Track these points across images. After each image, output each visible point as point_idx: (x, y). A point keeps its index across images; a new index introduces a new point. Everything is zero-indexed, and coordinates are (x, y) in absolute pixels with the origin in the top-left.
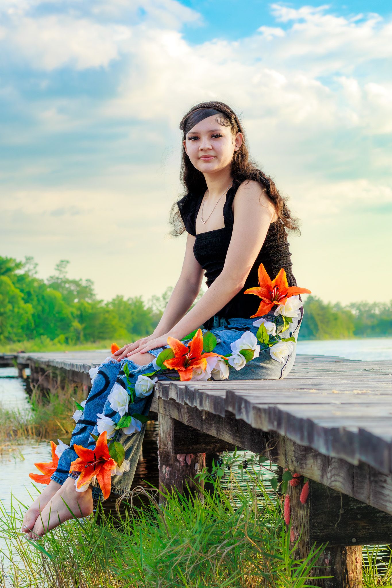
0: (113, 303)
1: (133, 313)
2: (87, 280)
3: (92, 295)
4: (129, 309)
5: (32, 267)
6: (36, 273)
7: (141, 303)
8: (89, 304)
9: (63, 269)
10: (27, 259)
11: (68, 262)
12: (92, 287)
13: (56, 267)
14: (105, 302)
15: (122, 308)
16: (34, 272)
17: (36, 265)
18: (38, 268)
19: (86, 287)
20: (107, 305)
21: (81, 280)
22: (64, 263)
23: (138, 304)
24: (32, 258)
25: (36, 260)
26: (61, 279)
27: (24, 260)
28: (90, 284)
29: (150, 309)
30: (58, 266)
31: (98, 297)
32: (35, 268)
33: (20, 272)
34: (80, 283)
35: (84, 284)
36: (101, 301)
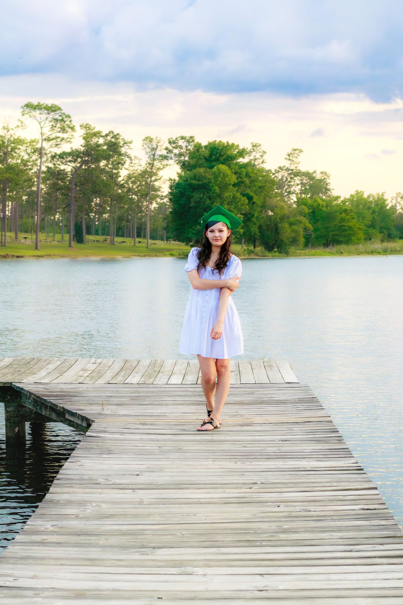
0: (351, 200)
1: (374, 212)
2: (321, 173)
3: (327, 190)
4: (369, 208)
5: (258, 156)
6: (263, 162)
7: (385, 201)
8: (323, 200)
9: (294, 159)
10: (253, 146)
11: (301, 151)
12: (328, 181)
13: (287, 157)
14: (342, 199)
15: (361, 206)
16: (261, 161)
17: (265, 152)
18: (265, 157)
19: (321, 181)
20: (344, 202)
21: (315, 172)
22: (297, 152)
23: (380, 203)
24: (260, 145)
25: (263, 148)
26: (292, 170)
27: (249, 147)
28: (325, 177)
29: (393, 208)
30: (289, 155)
31: (334, 193)
32: (261, 156)
33: (242, 160)
34: (314, 175)
35: (318, 176)
36: (337, 198)
